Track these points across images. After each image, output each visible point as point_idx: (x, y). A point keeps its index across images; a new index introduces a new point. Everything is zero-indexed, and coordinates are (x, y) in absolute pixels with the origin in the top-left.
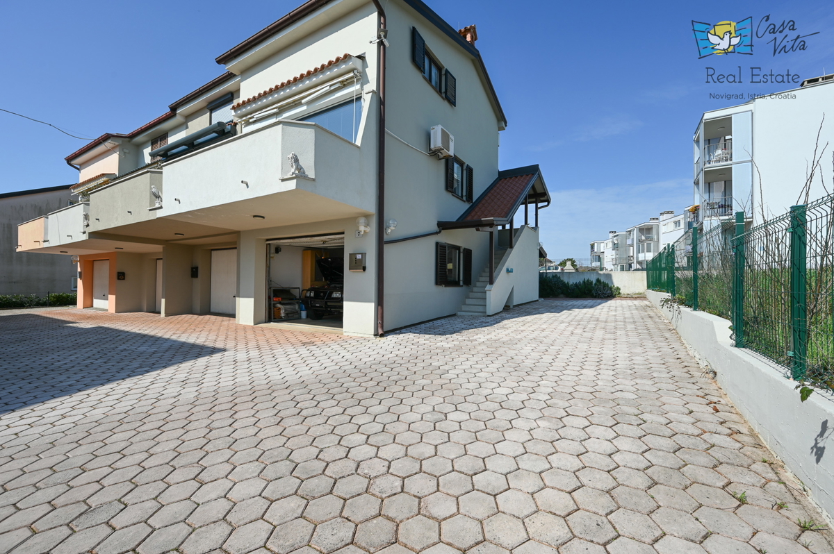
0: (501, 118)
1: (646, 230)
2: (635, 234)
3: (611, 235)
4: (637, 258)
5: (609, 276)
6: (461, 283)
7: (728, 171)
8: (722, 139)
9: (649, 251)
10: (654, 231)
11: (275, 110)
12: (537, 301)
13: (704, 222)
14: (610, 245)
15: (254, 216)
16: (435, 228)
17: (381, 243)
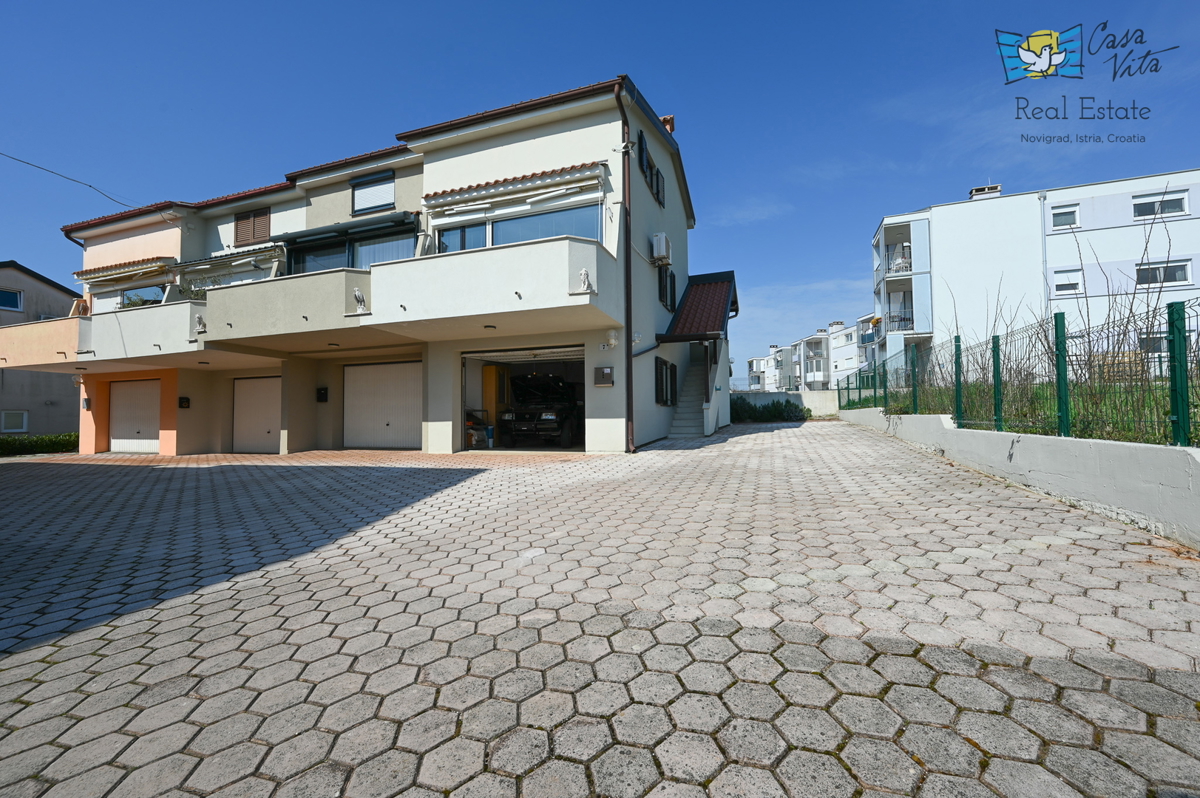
0: (690, 216)
1: (815, 345)
2: (802, 347)
3: (773, 350)
4: (805, 377)
5: (799, 397)
6: (669, 402)
7: (910, 281)
8: (899, 246)
9: (818, 370)
10: (824, 345)
11: (487, 206)
12: (729, 425)
13: (887, 337)
14: (772, 363)
15: (486, 327)
16: (652, 341)
17: (629, 356)
